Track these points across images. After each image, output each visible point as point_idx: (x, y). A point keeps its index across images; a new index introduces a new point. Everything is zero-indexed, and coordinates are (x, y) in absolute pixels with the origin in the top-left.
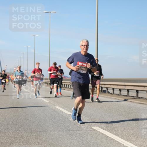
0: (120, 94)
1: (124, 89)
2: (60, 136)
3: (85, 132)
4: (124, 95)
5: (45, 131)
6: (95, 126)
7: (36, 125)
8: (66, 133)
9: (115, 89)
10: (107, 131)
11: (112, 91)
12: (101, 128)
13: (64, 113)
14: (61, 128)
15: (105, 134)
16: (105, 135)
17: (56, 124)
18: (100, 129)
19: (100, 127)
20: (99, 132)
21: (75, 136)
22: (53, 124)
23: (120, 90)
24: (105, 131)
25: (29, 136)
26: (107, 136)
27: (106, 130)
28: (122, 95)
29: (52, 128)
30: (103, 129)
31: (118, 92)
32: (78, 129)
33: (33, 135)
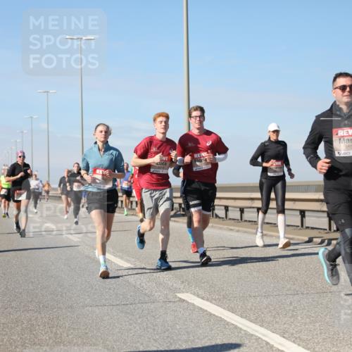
0: (241, 219)
1: (250, 208)
2: (105, 318)
3: (162, 306)
4: (250, 221)
5: (71, 307)
6: (183, 292)
7: (51, 294)
8: (119, 310)
9: (230, 208)
10: (211, 302)
11: (224, 212)
12: (198, 296)
13: (115, 264)
14: (106, 300)
15: (205, 308)
16: (206, 311)
17: (96, 289)
18: (195, 298)
19: (194, 294)
20: (193, 305)
21: (138, 316)
22: (90, 289)
23: (242, 210)
24: (205, 302)
25: (33, 319)
26: (211, 314)
27: (208, 300)
28: (246, 221)
29: (86, 299)
30: (203, 298)
31: (237, 215)
32: (147, 299)
33: (42, 318)
